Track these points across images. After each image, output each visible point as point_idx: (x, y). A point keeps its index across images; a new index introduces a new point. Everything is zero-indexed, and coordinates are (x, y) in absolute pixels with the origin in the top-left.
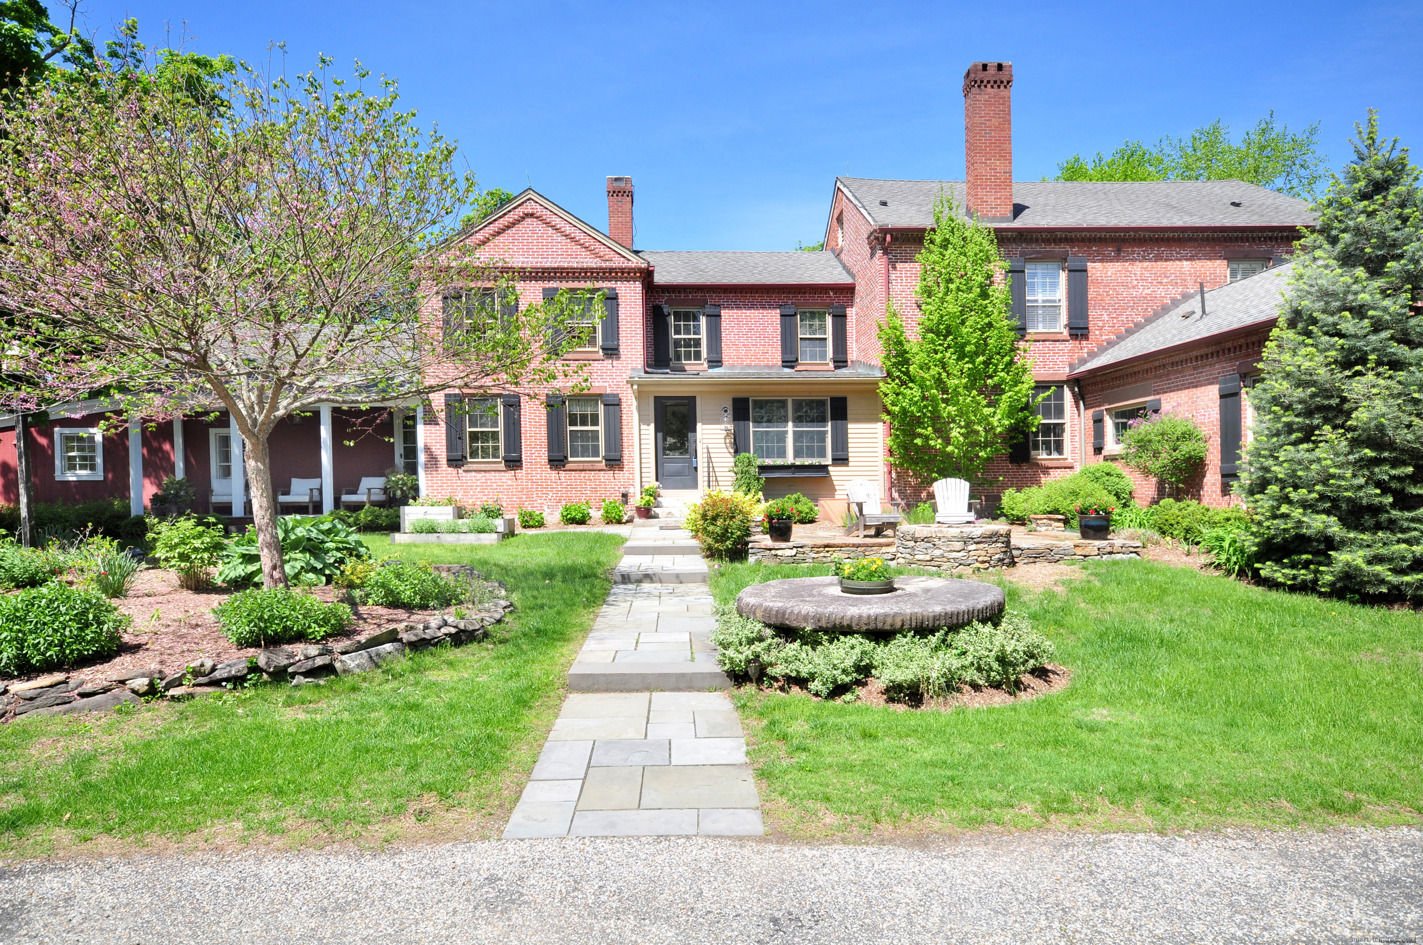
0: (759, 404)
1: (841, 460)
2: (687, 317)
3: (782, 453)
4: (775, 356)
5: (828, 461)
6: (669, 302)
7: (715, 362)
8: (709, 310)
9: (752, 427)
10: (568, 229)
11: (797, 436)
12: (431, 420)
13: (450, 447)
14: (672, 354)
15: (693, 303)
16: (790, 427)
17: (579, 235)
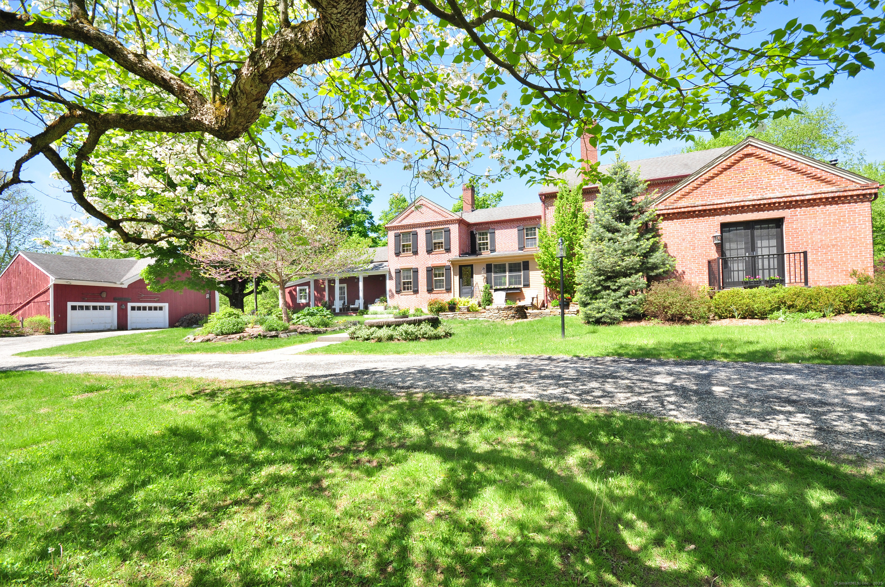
0: (496, 266)
1: (527, 285)
2: (483, 234)
3: (505, 284)
4: (516, 246)
5: (522, 286)
6: (476, 229)
7: (493, 251)
8: (491, 231)
9: (493, 275)
10: (434, 208)
11: (510, 276)
12: (391, 278)
13: (396, 287)
14: (477, 249)
15: (485, 229)
16: (507, 274)
17: (437, 210)
